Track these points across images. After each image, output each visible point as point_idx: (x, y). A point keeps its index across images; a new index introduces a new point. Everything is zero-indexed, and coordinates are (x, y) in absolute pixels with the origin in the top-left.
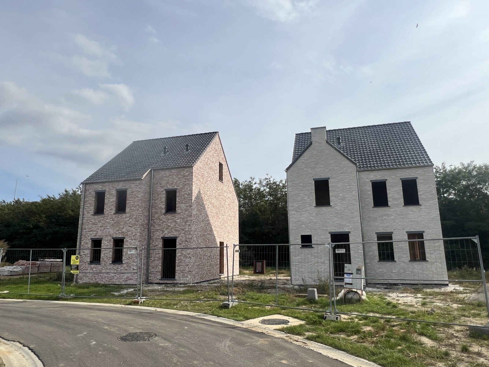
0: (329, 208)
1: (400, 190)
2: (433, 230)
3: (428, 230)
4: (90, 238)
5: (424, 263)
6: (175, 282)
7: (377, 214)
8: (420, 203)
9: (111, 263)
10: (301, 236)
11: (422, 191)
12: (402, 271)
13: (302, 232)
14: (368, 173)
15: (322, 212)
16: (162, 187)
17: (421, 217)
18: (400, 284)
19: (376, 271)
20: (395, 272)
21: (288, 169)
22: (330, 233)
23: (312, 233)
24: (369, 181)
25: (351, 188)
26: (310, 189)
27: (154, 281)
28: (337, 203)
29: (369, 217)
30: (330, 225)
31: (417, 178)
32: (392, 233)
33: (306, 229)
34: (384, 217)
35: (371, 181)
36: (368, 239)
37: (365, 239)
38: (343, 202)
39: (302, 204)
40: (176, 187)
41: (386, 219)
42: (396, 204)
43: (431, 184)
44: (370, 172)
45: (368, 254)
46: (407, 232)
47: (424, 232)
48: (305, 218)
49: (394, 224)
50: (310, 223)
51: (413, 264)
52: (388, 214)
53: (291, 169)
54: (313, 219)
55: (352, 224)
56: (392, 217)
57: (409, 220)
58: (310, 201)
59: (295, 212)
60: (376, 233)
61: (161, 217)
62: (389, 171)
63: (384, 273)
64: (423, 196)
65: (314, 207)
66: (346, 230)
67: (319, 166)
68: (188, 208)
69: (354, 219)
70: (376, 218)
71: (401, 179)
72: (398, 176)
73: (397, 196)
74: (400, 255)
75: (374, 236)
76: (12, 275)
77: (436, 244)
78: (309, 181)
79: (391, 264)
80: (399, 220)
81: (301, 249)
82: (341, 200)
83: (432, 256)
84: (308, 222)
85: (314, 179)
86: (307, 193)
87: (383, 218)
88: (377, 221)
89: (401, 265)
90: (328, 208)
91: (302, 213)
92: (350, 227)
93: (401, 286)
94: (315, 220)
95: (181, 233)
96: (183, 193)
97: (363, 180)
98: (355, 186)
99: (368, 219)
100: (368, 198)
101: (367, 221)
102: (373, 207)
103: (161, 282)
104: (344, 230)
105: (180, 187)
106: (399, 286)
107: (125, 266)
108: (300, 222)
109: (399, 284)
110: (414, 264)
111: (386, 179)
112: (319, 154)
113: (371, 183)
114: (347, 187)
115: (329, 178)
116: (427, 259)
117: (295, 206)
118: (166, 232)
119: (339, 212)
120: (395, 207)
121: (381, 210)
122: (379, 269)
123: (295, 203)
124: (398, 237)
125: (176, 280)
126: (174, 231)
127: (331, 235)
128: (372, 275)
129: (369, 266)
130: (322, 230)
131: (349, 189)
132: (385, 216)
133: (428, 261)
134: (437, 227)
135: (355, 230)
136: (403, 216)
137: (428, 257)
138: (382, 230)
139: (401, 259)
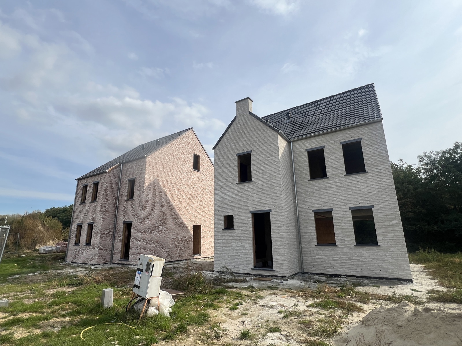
0: (251, 184)
1: (341, 156)
2: (385, 203)
3: (378, 204)
4: (77, 223)
5: (374, 248)
6: (128, 263)
7: (314, 188)
8: (367, 170)
9: (85, 244)
10: (225, 216)
11: (368, 154)
12: (345, 258)
13: (225, 212)
14: (303, 141)
15: (243, 189)
16: (127, 178)
17: (369, 187)
18: (344, 275)
19: (313, 257)
20: (337, 260)
21: (214, 148)
22: (250, 212)
23: (234, 213)
24: (305, 150)
25: (273, 159)
26: (233, 166)
27: (116, 261)
28: (258, 178)
29: (305, 192)
30: (251, 203)
31: (361, 139)
32: (332, 209)
33: (228, 209)
34: (321, 191)
35: (306, 150)
36: (304, 218)
37: (301, 218)
38: (264, 176)
39: (225, 182)
40: (135, 177)
41: (324, 193)
42: (336, 174)
43: (380, 144)
44: (305, 140)
45: (304, 236)
46: (350, 208)
47: (373, 206)
48: (228, 197)
49: (334, 198)
50: (232, 202)
51: (360, 250)
52: (326, 187)
53: (218, 147)
54: (235, 198)
55: (274, 201)
56: (332, 191)
57: (353, 192)
58: (233, 178)
59: (220, 191)
60: (313, 211)
61: (124, 203)
62: (326, 136)
63: (323, 260)
64: (370, 161)
65: (236, 185)
66: (267, 208)
67: (242, 140)
68: (141, 194)
69: (276, 195)
70: (313, 193)
71: (341, 143)
72: (337, 140)
73: (337, 164)
74: (343, 238)
75: (311, 214)
76: (47, 253)
77: (391, 223)
78: (233, 157)
79: (331, 249)
80: (340, 193)
81: (224, 231)
82: (262, 174)
83: (386, 239)
84: (230, 201)
85: (237, 154)
86: (231, 170)
87: (321, 192)
88: (314, 196)
89: (345, 250)
90: (250, 184)
91: (226, 192)
92: (272, 204)
93: (345, 278)
94: (237, 198)
95: (135, 218)
96: (139, 181)
97: (299, 150)
98: (277, 157)
99: (304, 194)
100: (304, 170)
101: (302, 197)
102: (309, 180)
103: (120, 262)
104: (265, 208)
105: (137, 176)
106: (342, 278)
107: (91, 247)
108: (223, 202)
109: (342, 275)
110: (362, 250)
111: (324, 145)
112: (242, 127)
113: (307, 152)
114: (269, 158)
115: (251, 151)
116: (379, 244)
117: (219, 185)
118: (126, 217)
119: (260, 187)
120: (335, 177)
121: (319, 183)
122: (317, 255)
123: (220, 181)
124: (340, 214)
125: (129, 261)
126: (131, 216)
127: (252, 214)
128: (309, 263)
129: (305, 251)
130: (243, 209)
131: (270, 161)
132: (323, 190)
133: (379, 246)
134: (392, 199)
135: (276, 208)
136: (346, 188)
137: (380, 240)
138: (320, 207)
139: (344, 243)
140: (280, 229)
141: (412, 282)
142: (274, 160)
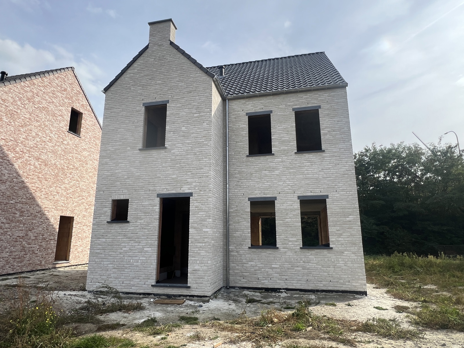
0: (163, 152)
1: (292, 127)
2: (342, 193)
3: (334, 193)
5: (325, 252)
7: (253, 167)
8: (323, 147)
10: (114, 201)
11: (326, 127)
12: (287, 265)
13: (114, 194)
14: (243, 101)
15: (150, 159)
17: (324, 171)
18: (283, 289)
19: (245, 265)
20: (276, 268)
21: (106, 90)
22: (158, 195)
23: (130, 195)
24: (245, 114)
25: (202, 116)
26: (136, 121)
28: (176, 143)
29: (240, 173)
30: (160, 181)
31: (320, 107)
32: (275, 198)
33: (121, 189)
34: (263, 172)
35: (247, 114)
36: (236, 208)
37: (232, 209)
38: (186, 142)
39: (120, 145)
41: (266, 175)
42: (285, 150)
43: (342, 117)
44: (247, 100)
45: (234, 235)
46: (299, 197)
47: (327, 196)
48: (123, 171)
49: (279, 183)
50: (128, 178)
51: (307, 254)
52: (270, 167)
53: (112, 89)
54: (134, 172)
55: (197, 179)
56: (277, 172)
57: (304, 176)
58: (135, 141)
59: (108, 160)
60: (249, 199)
62: (275, 97)
63: (257, 268)
64: (328, 136)
65: (139, 151)
66: (185, 190)
67: (154, 82)
69: (202, 170)
70: (252, 174)
71: (293, 109)
72: (289, 106)
73: (286, 137)
74: (286, 237)
75: (246, 204)
77: (348, 219)
78: (137, 108)
79: (270, 252)
80: (288, 177)
81: (109, 225)
82: (183, 138)
83: (340, 239)
84: (126, 177)
85: (144, 104)
86: (131, 127)
87: (262, 174)
88: (252, 178)
89: (288, 254)
90: (161, 152)
91: (119, 161)
92: (194, 184)
93: (285, 292)
94: (137, 173)
97: (236, 113)
98: (208, 114)
99: (238, 175)
100: (241, 142)
101: (236, 179)
102: (247, 156)
104: (183, 190)
106: (282, 292)
108: (113, 177)
109: (281, 289)
110: (309, 254)
111: (272, 109)
112: (157, 62)
113: (247, 117)
114: (195, 115)
115: (168, 101)
116: (331, 246)
117: (109, 150)
119: (178, 158)
120: (283, 154)
121: (261, 161)
122: (250, 261)
123: (110, 144)
124: (284, 205)
127: (161, 198)
128: (237, 273)
129: (233, 256)
130: (146, 191)
131: (197, 119)
132: (266, 170)
133: (332, 248)
134: (350, 188)
135: (201, 191)
136: (295, 170)
137: (333, 241)
138: (260, 194)
139: (288, 244)
140: (203, 223)
141: (366, 295)
142: (202, 118)
